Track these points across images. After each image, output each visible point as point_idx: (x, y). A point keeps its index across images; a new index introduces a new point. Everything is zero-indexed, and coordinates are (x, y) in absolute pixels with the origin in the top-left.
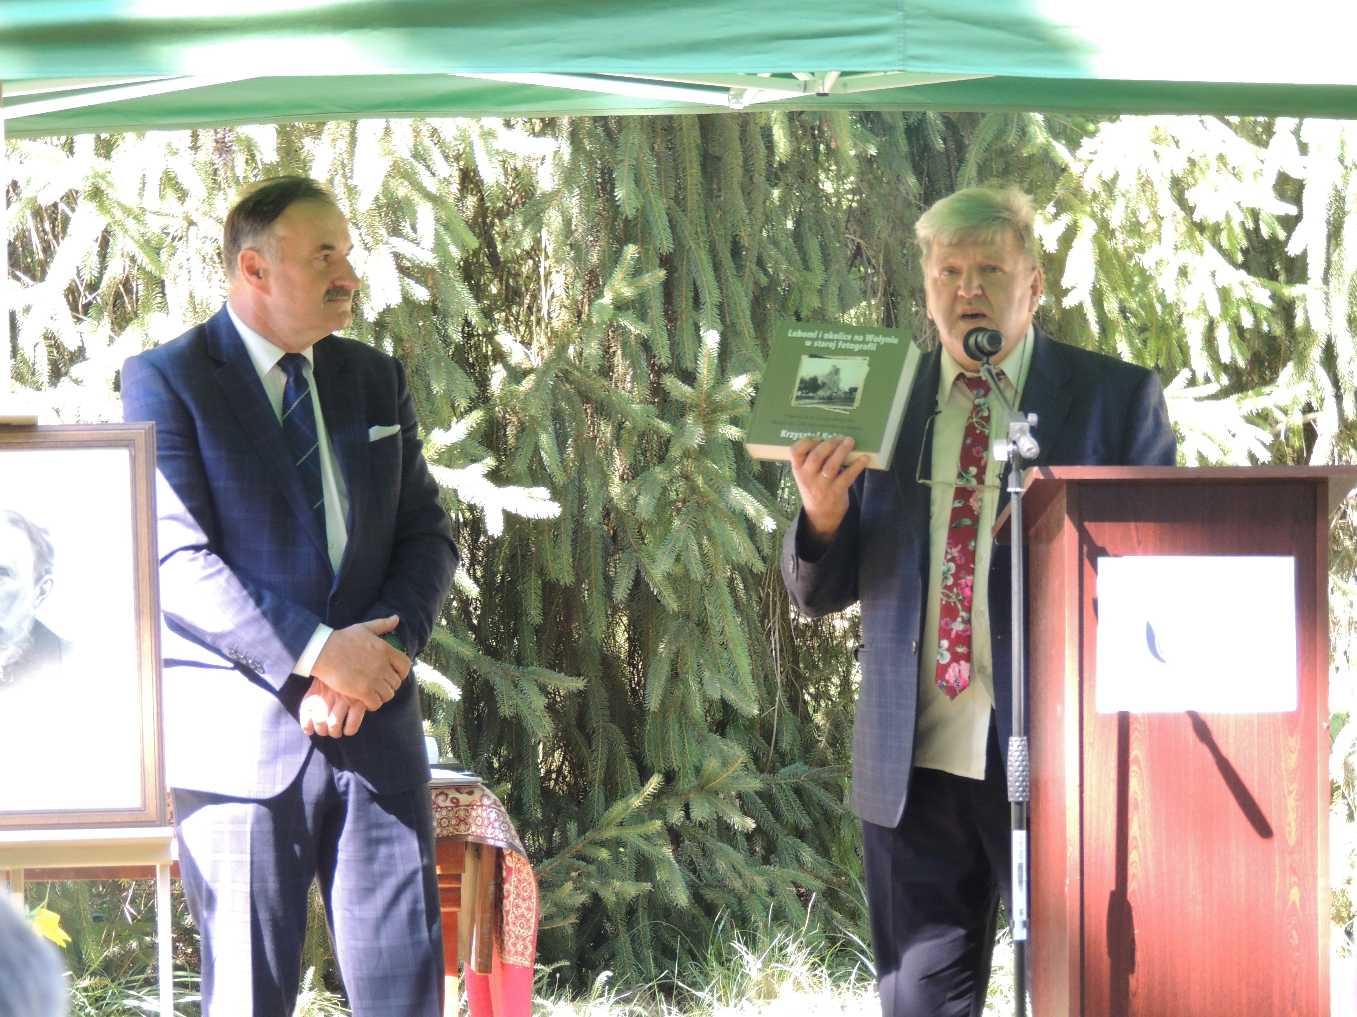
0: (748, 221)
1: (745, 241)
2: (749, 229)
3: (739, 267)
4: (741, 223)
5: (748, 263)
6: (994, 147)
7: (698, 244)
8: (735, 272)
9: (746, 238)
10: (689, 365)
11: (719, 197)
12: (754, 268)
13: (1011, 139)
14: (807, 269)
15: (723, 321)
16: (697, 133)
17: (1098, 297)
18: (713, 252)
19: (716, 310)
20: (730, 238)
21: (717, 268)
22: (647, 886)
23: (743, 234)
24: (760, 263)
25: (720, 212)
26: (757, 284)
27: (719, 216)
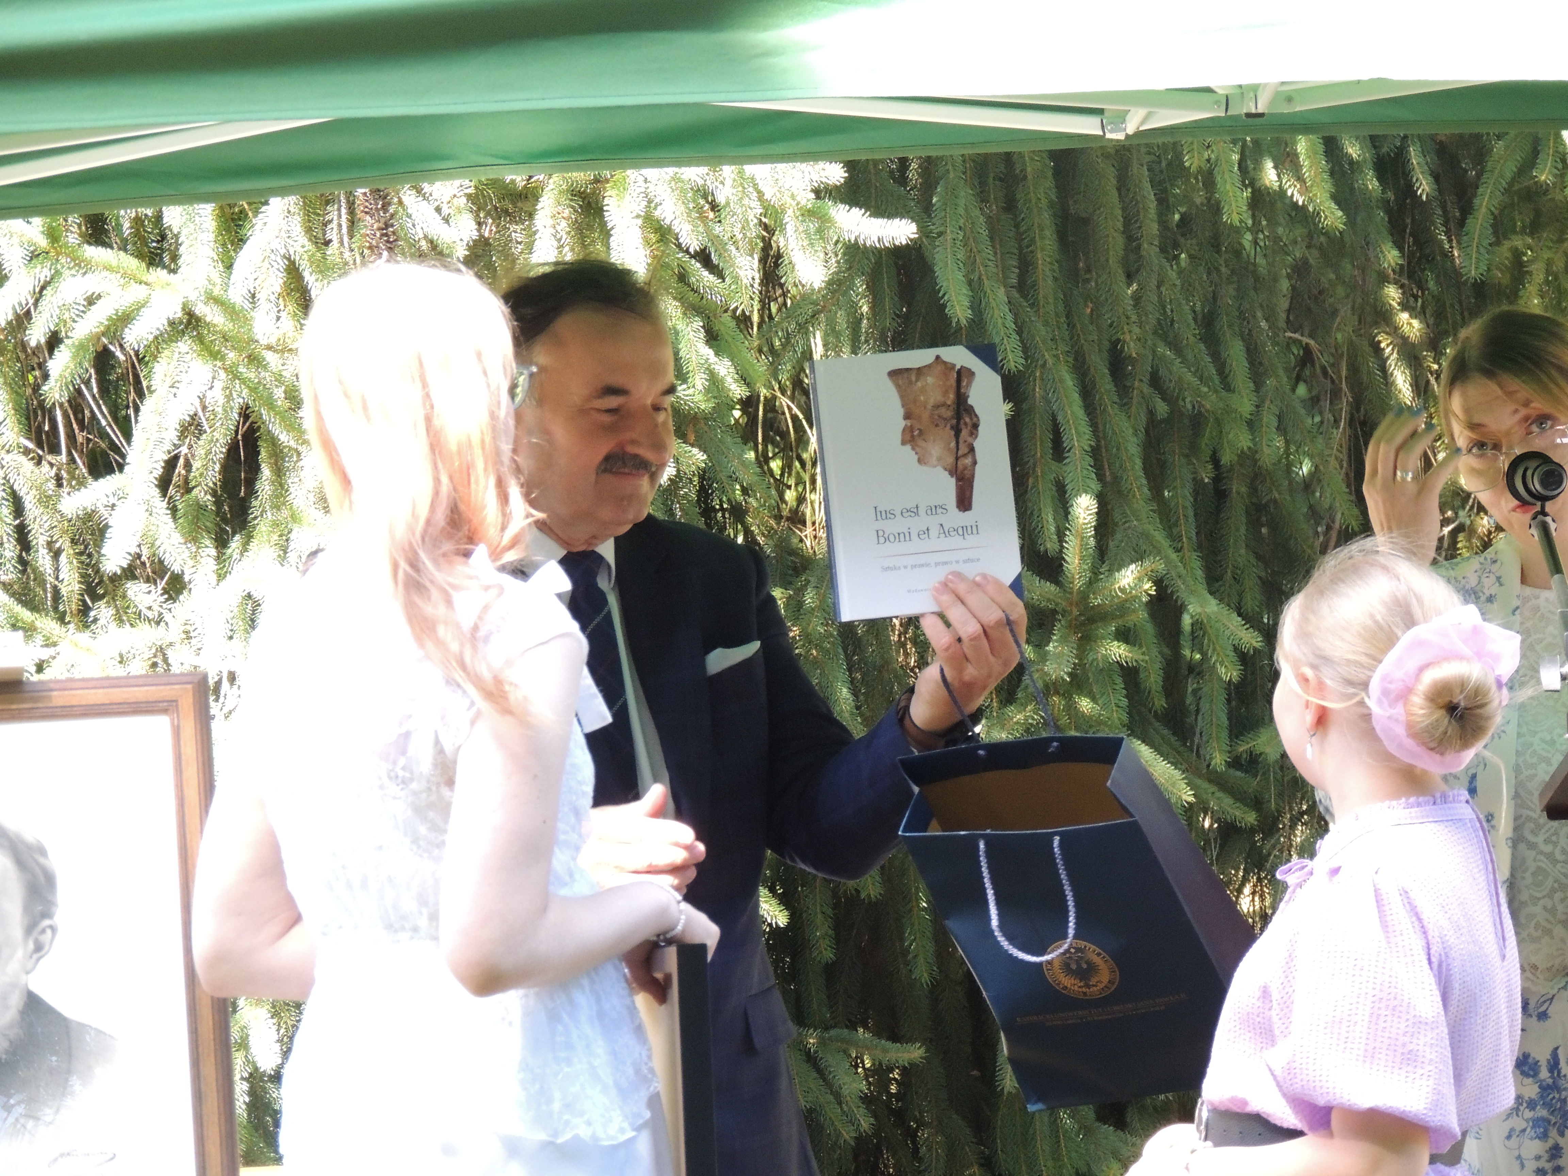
0: (1134, 318)
1: (1132, 349)
2: (1136, 330)
3: (1123, 390)
4: (1123, 318)
5: (1137, 383)
6: (1516, 188)
7: (1056, 357)
8: (1116, 399)
9: (1132, 344)
10: (1050, 545)
11: (1088, 281)
12: (1147, 390)
13: (1545, 174)
14: (1228, 387)
15: (1100, 477)
16: (1049, 183)
18: (1081, 369)
19: (1089, 460)
20: (1106, 344)
21: (1087, 393)
23: (1127, 337)
24: (1155, 381)
25: (1090, 305)
26: (1151, 413)
27: (1089, 310)
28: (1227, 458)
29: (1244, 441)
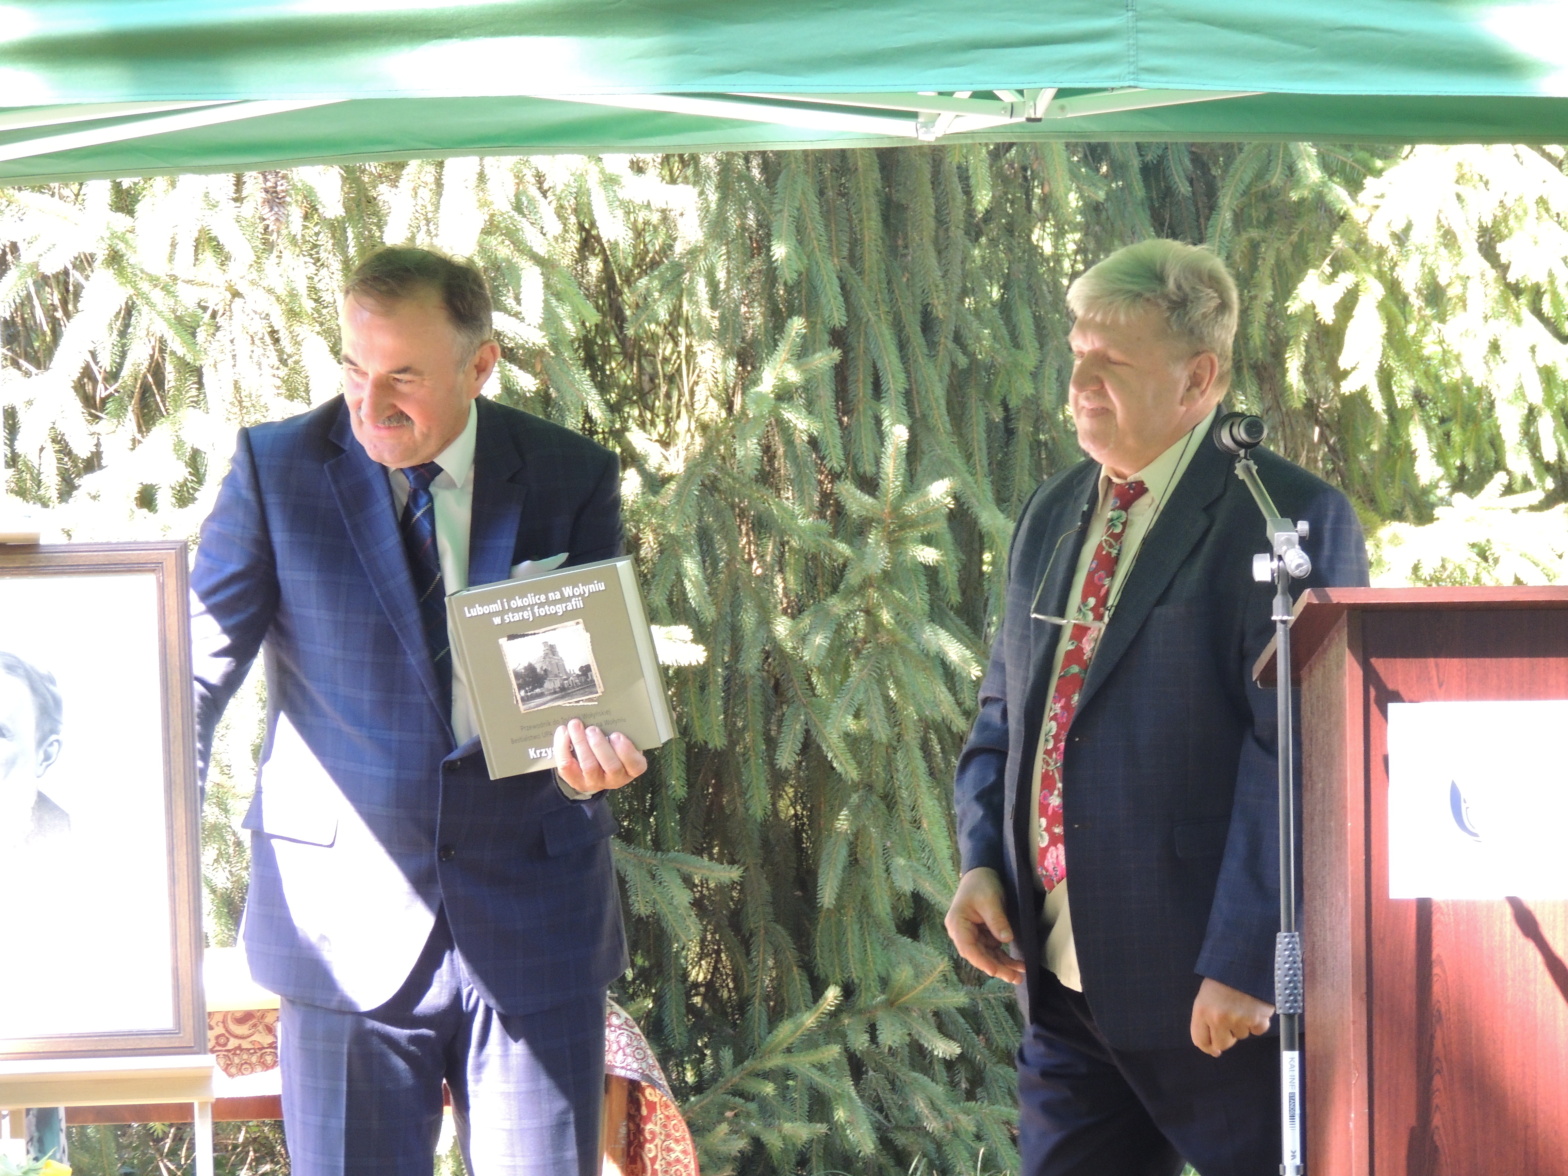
0: (942, 286)
1: (939, 311)
2: (943, 296)
3: (932, 344)
4: (933, 288)
5: (943, 340)
6: (1253, 191)
7: (878, 316)
8: (926, 351)
9: (939, 308)
10: (868, 469)
11: (905, 255)
12: (951, 345)
13: (1276, 179)
14: (1017, 346)
15: (911, 413)
16: (876, 175)
17: (1385, 378)
18: (898, 326)
19: (902, 400)
20: (919, 307)
21: (902, 346)
22: (821, 1128)
23: (936, 302)
24: (958, 338)
25: (907, 275)
26: (954, 365)
27: (905, 280)
28: (1014, 402)
29: (1027, 388)
